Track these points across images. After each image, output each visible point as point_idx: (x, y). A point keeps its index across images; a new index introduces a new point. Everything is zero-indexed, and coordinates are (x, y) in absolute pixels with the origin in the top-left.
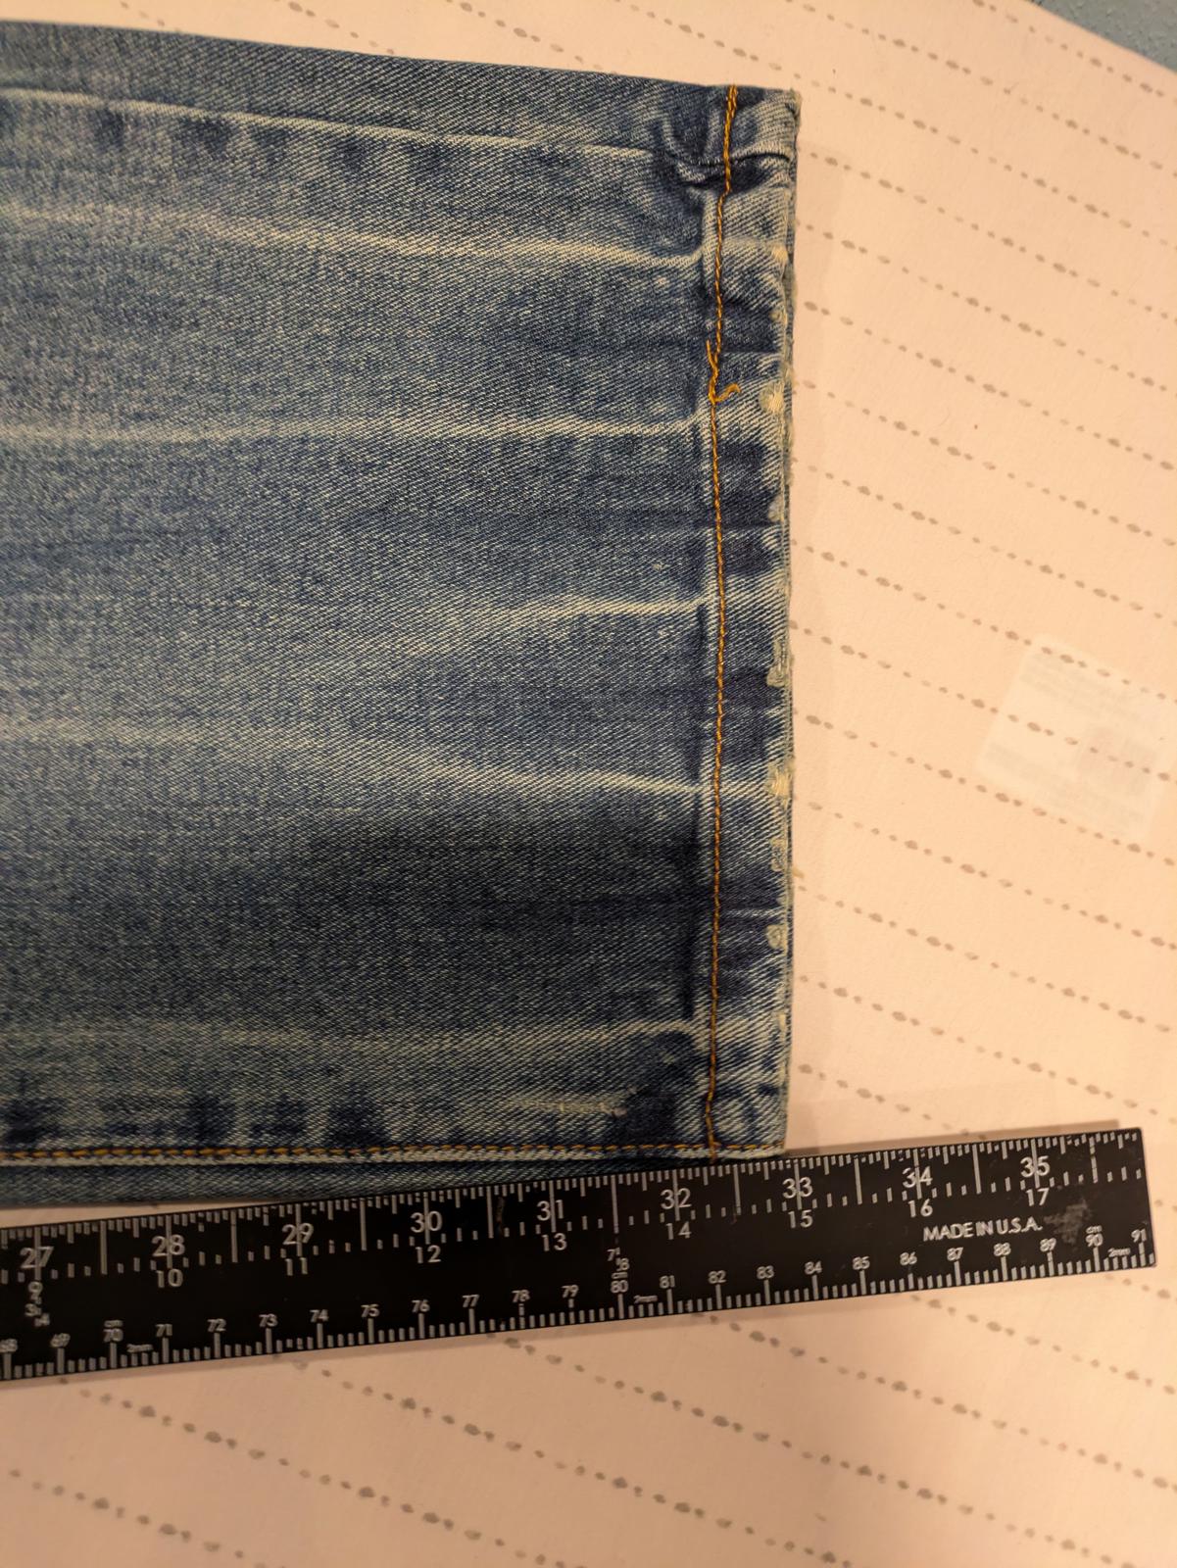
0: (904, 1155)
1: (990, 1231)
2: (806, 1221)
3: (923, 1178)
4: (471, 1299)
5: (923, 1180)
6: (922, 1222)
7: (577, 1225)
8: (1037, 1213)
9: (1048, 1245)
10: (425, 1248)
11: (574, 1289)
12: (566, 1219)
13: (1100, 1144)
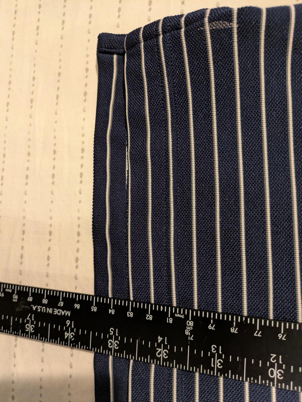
0: (73, 346)
1: (48, 309)
2: (112, 330)
3: (68, 335)
4: (258, 334)
5: (68, 334)
6: (71, 318)
7: (206, 354)
8: (31, 311)
9: (30, 299)
10: (278, 362)
11: (210, 327)
12: (211, 357)
13: (9, 329)
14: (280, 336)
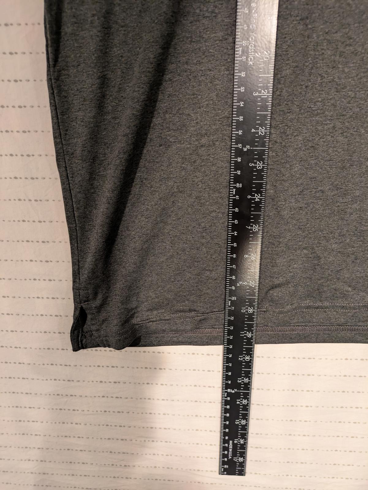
0: (247, 440)
1: (230, 451)
2: (237, 423)
3: (242, 441)
4: (230, 365)
6: (233, 441)
7: (242, 385)
8: (232, 459)
9: (226, 459)
10: (242, 357)
11: (230, 382)
12: (244, 383)
13: (243, 470)
14: (230, 356)
